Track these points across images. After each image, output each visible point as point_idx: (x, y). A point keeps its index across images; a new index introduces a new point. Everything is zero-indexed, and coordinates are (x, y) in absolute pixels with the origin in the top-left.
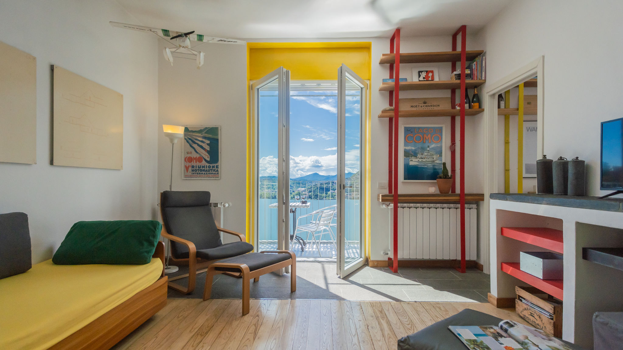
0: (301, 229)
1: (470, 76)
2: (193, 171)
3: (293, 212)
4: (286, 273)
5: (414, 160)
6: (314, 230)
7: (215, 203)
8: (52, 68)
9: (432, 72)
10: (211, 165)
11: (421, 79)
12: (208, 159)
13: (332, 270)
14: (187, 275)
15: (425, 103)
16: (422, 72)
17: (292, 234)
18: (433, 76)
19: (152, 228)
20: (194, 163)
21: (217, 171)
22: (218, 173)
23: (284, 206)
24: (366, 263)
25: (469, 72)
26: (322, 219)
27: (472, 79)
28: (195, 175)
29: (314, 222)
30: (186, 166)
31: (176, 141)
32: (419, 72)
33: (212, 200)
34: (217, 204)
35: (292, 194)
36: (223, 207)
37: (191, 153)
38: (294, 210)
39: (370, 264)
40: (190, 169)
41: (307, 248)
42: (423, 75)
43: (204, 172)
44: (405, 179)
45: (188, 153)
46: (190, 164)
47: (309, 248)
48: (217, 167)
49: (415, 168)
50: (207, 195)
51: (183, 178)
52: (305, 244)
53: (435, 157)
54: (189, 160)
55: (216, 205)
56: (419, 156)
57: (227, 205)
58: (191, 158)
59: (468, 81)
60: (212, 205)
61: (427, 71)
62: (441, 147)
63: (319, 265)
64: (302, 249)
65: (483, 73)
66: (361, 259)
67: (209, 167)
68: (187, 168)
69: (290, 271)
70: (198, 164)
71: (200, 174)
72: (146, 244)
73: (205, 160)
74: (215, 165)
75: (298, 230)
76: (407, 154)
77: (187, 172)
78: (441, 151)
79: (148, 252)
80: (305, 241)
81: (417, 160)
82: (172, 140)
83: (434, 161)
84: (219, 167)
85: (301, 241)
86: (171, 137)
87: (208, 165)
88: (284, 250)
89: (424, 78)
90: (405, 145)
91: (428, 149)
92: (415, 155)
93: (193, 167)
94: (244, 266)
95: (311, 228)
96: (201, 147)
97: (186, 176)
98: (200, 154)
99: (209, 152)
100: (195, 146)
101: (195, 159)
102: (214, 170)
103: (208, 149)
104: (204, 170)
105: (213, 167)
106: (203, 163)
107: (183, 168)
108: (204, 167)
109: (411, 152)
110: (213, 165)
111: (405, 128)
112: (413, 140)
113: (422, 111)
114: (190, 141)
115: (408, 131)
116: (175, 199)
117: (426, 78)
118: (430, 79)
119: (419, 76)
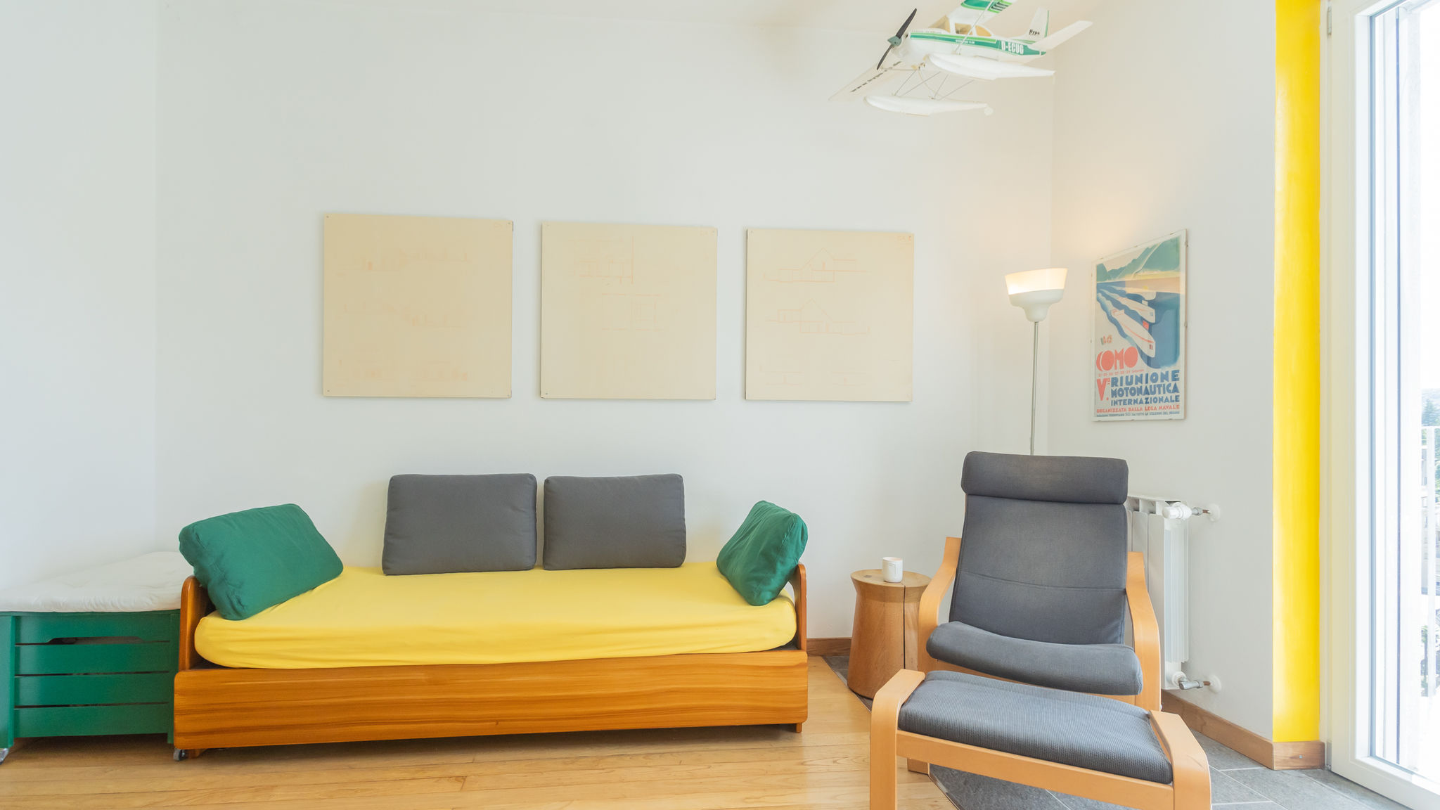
2: (1114, 394)
10: (1158, 371)
12: (1152, 354)
20: (1116, 368)
21: (1176, 389)
22: (1177, 399)
28: (1118, 406)
30: (1098, 381)
37: (1110, 339)
40: (1108, 389)
43: (1140, 397)
45: (1103, 341)
46: (1108, 374)
48: (1175, 376)
51: (1091, 417)
54: (1106, 361)
55: (1151, 507)
58: (1111, 354)
67: (1152, 380)
68: (1101, 386)
70: (1127, 372)
71: (1128, 402)
73: (1145, 356)
74: (1170, 369)
77: (1102, 398)
84: (1181, 375)
87: (1151, 371)
93: (1115, 381)
96: (1132, 314)
97: (1099, 412)
98: (1130, 340)
99: (1150, 327)
100: (1120, 316)
101: (1119, 356)
102: (1167, 389)
103: (1153, 320)
104: (1140, 391)
105: (1164, 377)
106: (1141, 367)
107: (1093, 388)
108: (1139, 380)
110: (1165, 370)
114: (1108, 303)
116: (993, 475)
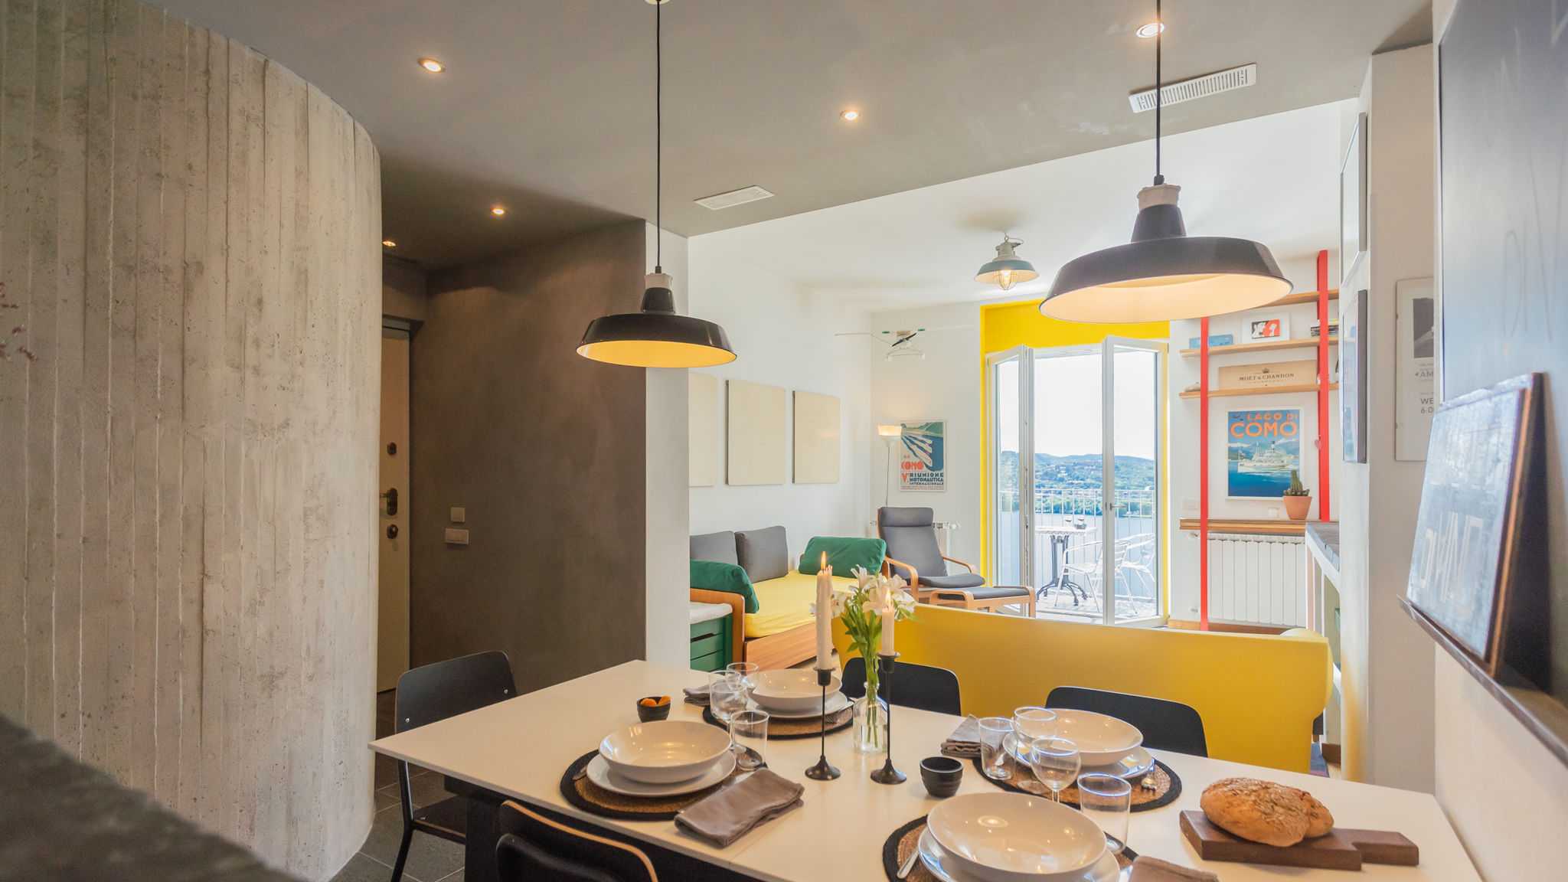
0: (1071, 568)
2: (911, 480)
3: (1062, 541)
5: (1246, 464)
7: (939, 524)
8: (794, 393)
9: (1277, 322)
10: (934, 473)
11: (1256, 334)
12: (931, 465)
15: (1266, 372)
16: (1257, 323)
18: (1278, 329)
20: (912, 471)
21: (942, 480)
22: (942, 484)
24: (1165, 622)
28: (914, 485)
30: (902, 474)
31: (892, 445)
32: (1253, 324)
33: (935, 521)
34: (942, 524)
36: (949, 528)
37: (909, 456)
39: (1170, 624)
40: (908, 477)
42: (1261, 328)
43: (925, 482)
45: (906, 458)
46: (908, 471)
48: (942, 475)
50: (929, 512)
51: (898, 488)
53: (1284, 459)
54: (907, 466)
55: (940, 526)
56: (1256, 457)
57: (954, 527)
58: (910, 463)
60: (935, 526)
61: (1267, 322)
62: (1298, 443)
64: (1077, 601)
67: (932, 475)
68: (904, 477)
70: (918, 471)
71: (920, 484)
72: (873, 561)
73: (927, 466)
74: (939, 472)
76: (1233, 454)
77: (905, 481)
78: (1299, 449)
81: (1250, 464)
82: (888, 444)
83: (1282, 466)
84: (944, 475)
86: (887, 440)
87: (930, 472)
90: (1231, 439)
91: (1273, 446)
92: (1248, 456)
93: (912, 475)
94: (971, 595)
96: (921, 448)
97: (903, 487)
98: (919, 458)
99: (930, 455)
100: (914, 447)
101: (915, 464)
102: (938, 480)
103: (931, 452)
104: (925, 479)
105: (937, 475)
106: (925, 470)
107: (900, 477)
108: (925, 475)
109: (1240, 451)
110: (937, 472)
111: (1230, 413)
112: (1245, 432)
113: (1260, 385)
114: (908, 441)
115: (1234, 417)
116: (892, 517)
117: (1265, 334)
118: (1272, 334)
119: (1253, 330)
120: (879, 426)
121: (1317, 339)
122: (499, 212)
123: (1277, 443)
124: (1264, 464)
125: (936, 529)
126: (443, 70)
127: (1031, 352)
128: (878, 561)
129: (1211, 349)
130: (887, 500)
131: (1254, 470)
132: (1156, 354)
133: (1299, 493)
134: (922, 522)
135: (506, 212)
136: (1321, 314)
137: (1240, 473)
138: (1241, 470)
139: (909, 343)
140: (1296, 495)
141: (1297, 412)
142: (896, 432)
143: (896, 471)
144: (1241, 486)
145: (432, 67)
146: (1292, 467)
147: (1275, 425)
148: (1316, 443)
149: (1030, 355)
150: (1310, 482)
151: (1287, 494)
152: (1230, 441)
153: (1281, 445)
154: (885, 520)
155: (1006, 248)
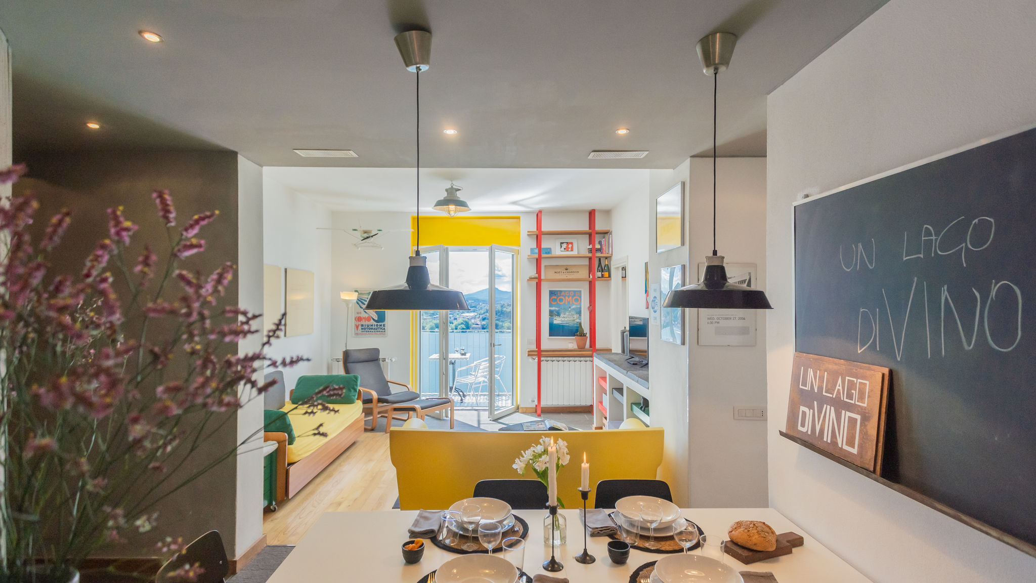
0: (460, 381)
1: (599, 250)
2: (362, 329)
3: (453, 364)
4: (446, 417)
5: (558, 319)
6: (473, 381)
7: (383, 359)
8: (286, 270)
9: (572, 243)
10: (379, 324)
11: (563, 249)
12: (376, 319)
13: (485, 416)
14: (371, 418)
15: (567, 269)
16: (563, 243)
17: (451, 385)
18: (572, 247)
19: (355, 379)
20: (363, 322)
21: (384, 329)
22: (385, 331)
23: (444, 361)
24: (517, 409)
25: (599, 247)
26: (480, 371)
27: (602, 253)
28: (364, 333)
29: (474, 374)
30: (356, 325)
31: (350, 306)
32: (561, 243)
33: (381, 357)
34: (385, 359)
35: (453, 323)
36: (390, 361)
37: (361, 313)
38: (453, 362)
39: (520, 410)
40: (360, 327)
41: (467, 400)
42: (564, 246)
43: (372, 330)
44: (550, 336)
45: (358, 313)
46: (360, 323)
47: (468, 400)
48: (384, 325)
49: (558, 326)
50: (377, 351)
51: (353, 335)
52: (464, 396)
53: (575, 316)
54: (359, 319)
55: (384, 360)
56: (562, 315)
57: (394, 360)
58: (361, 317)
59: (598, 254)
60: (381, 360)
61: (567, 243)
62: (580, 308)
63: (476, 412)
64: (462, 400)
65: (610, 249)
66: (513, 406)
67: (377, 325)
68: (357, 327)
69: (449, 416)
70: (367, 323)
71: (368, 331)
72: (352, 390)
73: (374, 319)
74: (382, 324)
75: (457, 382)
76: (551, 313)
77: (357, 330)
78: (581, 311)
79: (354, 396)
80: (465, 393)
81: (559, 319)
82: (347, 305)
83: (574, 320)
84: (386, 325)
85: (461, 393)
86: (347, 302)
87: (376, 323)
88: (444, 397)
89: (565, 249)
90: (551, 305)
91: (570, 309)
92: (558, 314)
93: (362, 325)
94: (417, 406)
95: (470, 379)
98: (368, 314)
101: (364, 318)
102: (382, 329)
104: (372, 328)
106: (372, 322)
107: (355, 327)
108: (372, 325)
109: (555, 312)
110: (380, 324)
111: (550, 291)
112: (557, 302)
113: (564, 277)
114: (360, 303)
115: (552, 293)
116: (354, 356)
117: (566, 249)
118: (570, 250)
119: (561, 247)
120: (341, 292)
121: (590, 255)
122: (94, 126)
123: (572, 308)
124: (566, 319)
125: (381, 362)
126: (162, 41)
127: (447, 249)
128: (355, 390)
129: (543, 255)
130: (346, 344)
131: (561, 322)
132: (513, 255)
133: (583, 335)
134: (373, 358)
135: (101, 127)
136: (591, 242)
137: (555, 324)
138: (555, 322)
139: (372, 239)
140: (581, 336)
141: (580, 291)
142: (354, 297)
143: (352, 323)
144: (555, 331)
145: (152, 38)
146: (578, 321)
147: (571, 298)
148: (589, 308)
149: (446, 251)
150: (586, 329)
151: (577, 336)
152: (550, 307)
153: (573, 309)
154: (348, 358)
155: (452, 191)
